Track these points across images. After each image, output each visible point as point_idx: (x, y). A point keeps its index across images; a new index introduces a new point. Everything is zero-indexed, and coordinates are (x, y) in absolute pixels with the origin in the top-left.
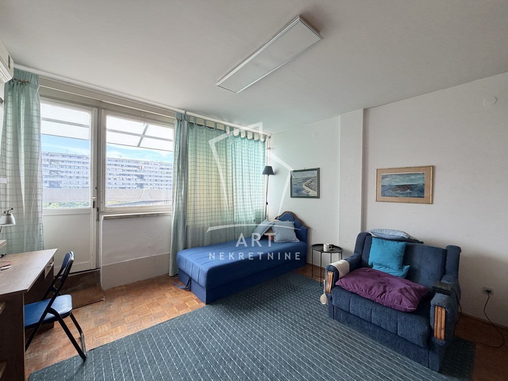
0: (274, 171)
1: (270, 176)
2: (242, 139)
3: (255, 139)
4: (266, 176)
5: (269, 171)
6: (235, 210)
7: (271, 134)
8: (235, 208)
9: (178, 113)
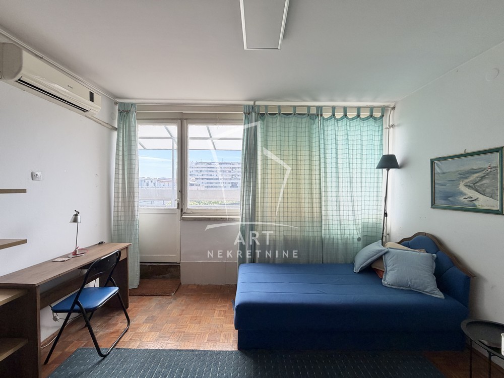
0: (399, 161)
1: (391, 170)
2: (338, 120)
3: (361, 116)
4: (385, 170)
5: (389, 162)
6: (323, 222)
7: (396, 102)
8: (323, 218)
9: (245, 106)
